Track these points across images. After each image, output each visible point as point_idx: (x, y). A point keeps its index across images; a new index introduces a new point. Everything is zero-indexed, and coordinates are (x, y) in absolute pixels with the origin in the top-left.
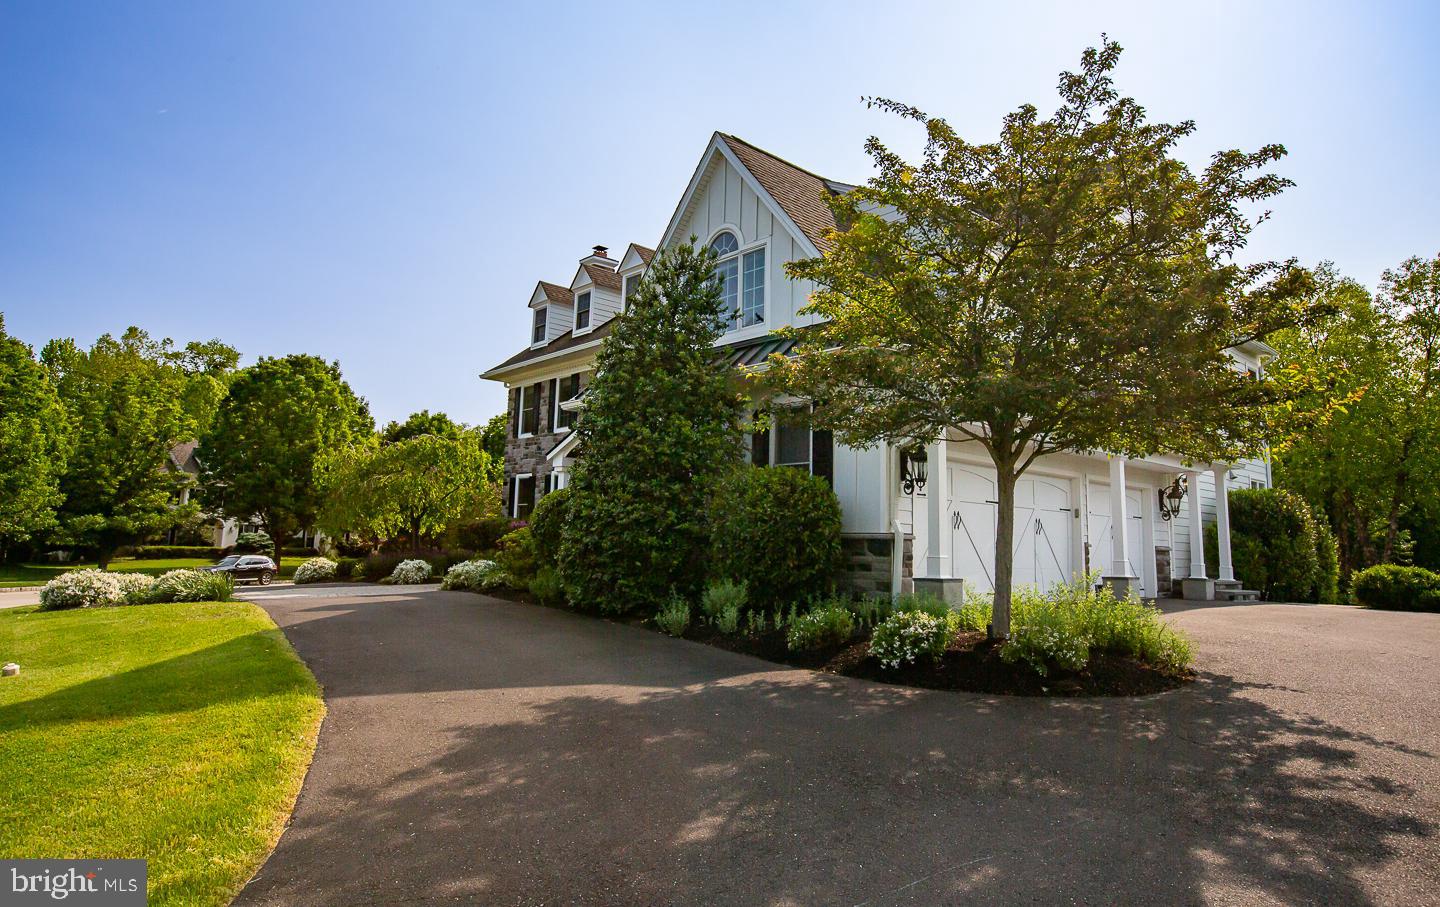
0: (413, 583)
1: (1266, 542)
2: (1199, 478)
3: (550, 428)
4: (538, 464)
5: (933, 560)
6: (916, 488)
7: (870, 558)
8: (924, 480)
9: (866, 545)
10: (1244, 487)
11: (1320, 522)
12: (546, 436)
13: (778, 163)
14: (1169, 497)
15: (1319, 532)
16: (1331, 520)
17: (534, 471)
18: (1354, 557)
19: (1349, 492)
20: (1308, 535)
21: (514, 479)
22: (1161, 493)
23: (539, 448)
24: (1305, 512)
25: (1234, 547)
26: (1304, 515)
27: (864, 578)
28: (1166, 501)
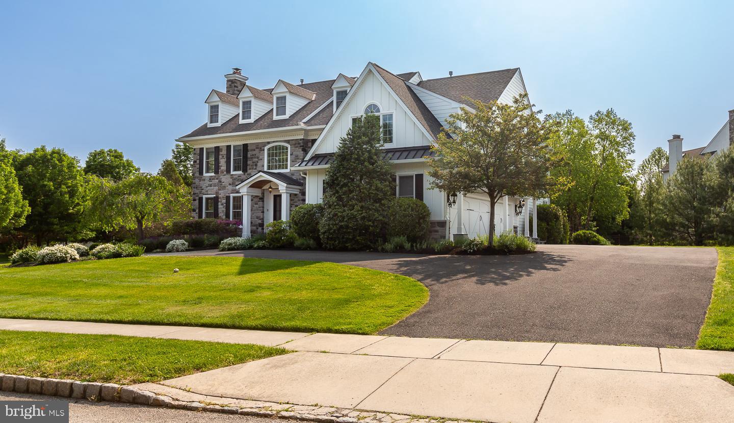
0: (181, 251)
1: (548, 225)
2: (529, 201)
3: (228, 171)
4: (219, 190)
5: (459, 229)
6: (453, 205)
7: (438, 228)
8: (455, 203)
9: (436, 224)
10: (542, 204)
11: (565, 216)
12: (225, 175)
13: (390, 75)
14: (519, 207)
15: (564, 220)
16: (568, 216)
17: (217, 193)
18: (574, 228)
19: (575, 205)
20: (561, 221)
21: (202, 198)
22: (516, 206)
23: (220, 182)
24: (560, 213)
25: (538, 226)
26: (560, 214)
27: (436, 235)
28: (517, 209)
